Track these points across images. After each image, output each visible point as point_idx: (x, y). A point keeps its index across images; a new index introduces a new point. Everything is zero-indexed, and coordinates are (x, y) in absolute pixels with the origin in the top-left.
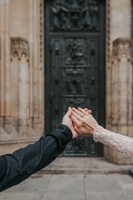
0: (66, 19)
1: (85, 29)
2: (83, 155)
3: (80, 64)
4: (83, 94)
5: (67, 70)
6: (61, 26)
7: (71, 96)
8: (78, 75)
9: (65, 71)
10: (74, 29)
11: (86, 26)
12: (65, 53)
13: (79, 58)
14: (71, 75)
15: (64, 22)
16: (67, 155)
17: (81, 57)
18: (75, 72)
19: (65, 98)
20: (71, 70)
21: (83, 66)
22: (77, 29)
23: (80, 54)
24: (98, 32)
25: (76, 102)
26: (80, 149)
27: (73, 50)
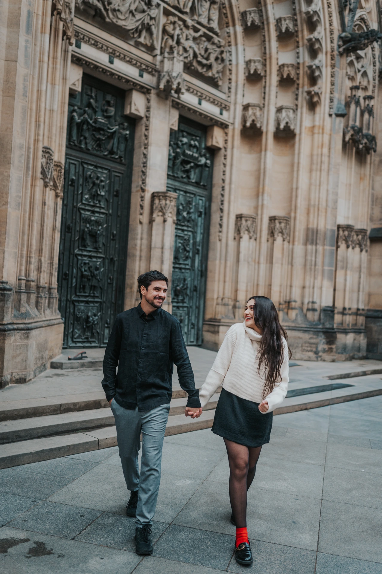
0: (87, 135)
1: (109, 156)
2: (93, 345)
3: (100, 207)
4: (100, 252)
5: (82, 212)
6: (80, 142)
7: (85, 253)
8: (98, 223)
9: (81, 214)
10: (95, 152)
11: (111, 152)
12: (82, 185)
13: (99, 198)
14: (87, 221)
15: (85, 138)
16: (73, 345)
17: (102, 196)
18: (93, 218)
19: (77, 255)
20: (88, 213)
21: (102, 211)
22: (98, 153)
23: (103, 193)
24: (124, 165)
25: (91, 264)
26: (93, 336)
27: (94, 184)
